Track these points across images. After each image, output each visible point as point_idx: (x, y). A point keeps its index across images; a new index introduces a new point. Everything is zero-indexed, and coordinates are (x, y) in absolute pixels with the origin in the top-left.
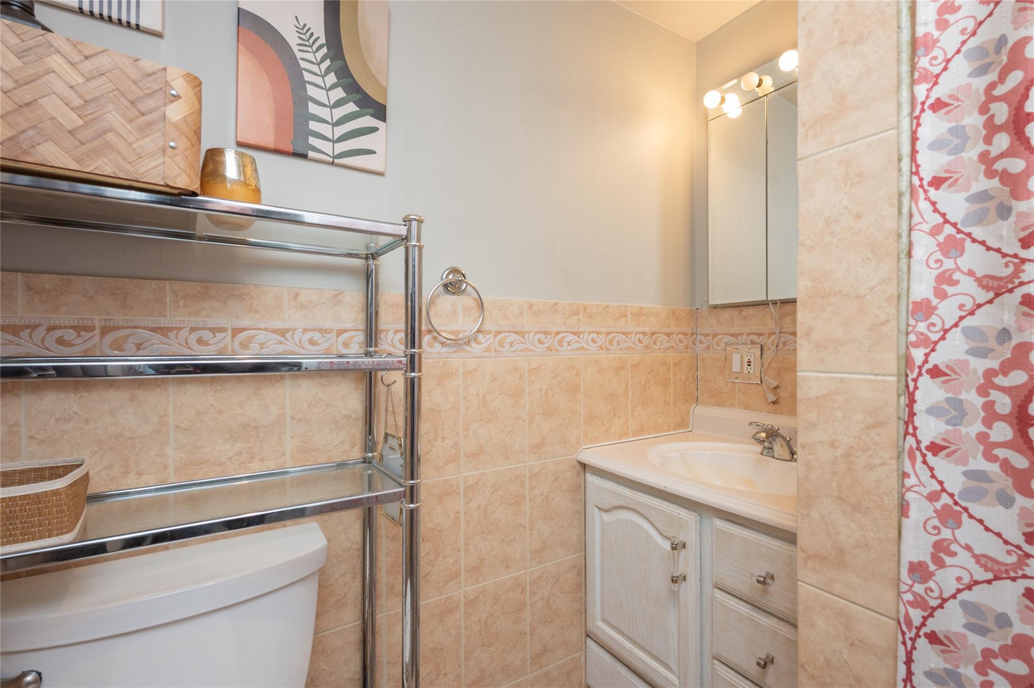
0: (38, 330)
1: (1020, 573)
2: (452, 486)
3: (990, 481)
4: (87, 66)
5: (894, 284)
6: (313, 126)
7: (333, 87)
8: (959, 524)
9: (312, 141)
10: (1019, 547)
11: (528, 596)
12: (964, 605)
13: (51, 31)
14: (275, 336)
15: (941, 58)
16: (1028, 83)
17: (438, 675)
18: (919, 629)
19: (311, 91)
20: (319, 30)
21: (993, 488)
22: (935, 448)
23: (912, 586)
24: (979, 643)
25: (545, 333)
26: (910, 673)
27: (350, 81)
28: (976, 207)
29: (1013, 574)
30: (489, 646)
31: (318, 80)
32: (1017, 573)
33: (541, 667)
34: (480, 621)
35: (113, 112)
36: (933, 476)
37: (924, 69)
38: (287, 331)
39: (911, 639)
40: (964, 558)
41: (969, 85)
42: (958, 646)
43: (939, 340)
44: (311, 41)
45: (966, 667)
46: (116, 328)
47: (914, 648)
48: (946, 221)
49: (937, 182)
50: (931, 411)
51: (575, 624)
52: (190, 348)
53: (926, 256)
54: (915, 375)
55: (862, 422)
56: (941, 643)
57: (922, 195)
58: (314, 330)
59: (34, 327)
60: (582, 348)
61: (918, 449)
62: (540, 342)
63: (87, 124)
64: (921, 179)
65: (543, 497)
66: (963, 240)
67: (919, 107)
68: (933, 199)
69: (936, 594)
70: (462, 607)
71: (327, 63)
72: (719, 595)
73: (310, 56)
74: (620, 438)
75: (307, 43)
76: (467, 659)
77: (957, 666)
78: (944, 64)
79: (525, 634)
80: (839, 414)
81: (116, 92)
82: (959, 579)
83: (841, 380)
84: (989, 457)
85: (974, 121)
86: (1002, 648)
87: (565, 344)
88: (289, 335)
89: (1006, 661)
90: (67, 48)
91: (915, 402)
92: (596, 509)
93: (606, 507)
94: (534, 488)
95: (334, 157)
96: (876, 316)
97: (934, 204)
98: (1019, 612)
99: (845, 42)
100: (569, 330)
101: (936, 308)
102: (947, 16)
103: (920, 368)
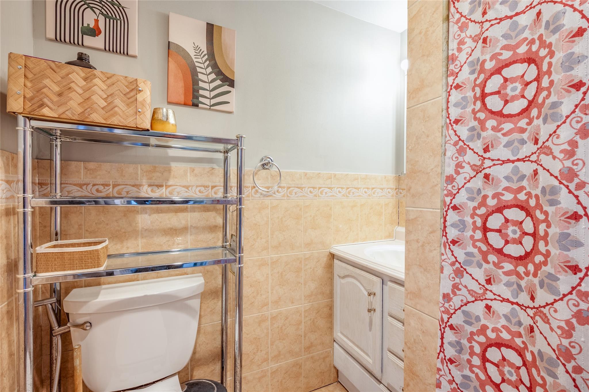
0: (89, 186)
1: (484, 297)
2: (265, 261)
3: (474, 257)
4: (109, 82)
5: (440, 168)
6: (201, 92)
7: (210, 73)
8: (462, 276)
9: (201, 99)
10: (483, 286)
11: (303, 319)
12: (464, 312)
13: (96, 69)
14: (183, 189)
15: (459, 65)
16: (485, 80)
17: (258, 351)
18: (446, 323)
19: (200, 76)
20: (204, 47)
21: (475, 260)
22: (454, 242)
23: (444, 304)
24: (469, 329)
25: (314, 188)
26: (442, 343)
27: (218, 70)
28: (471, 133)
29: (482, 298)
30: (283, 340)
31: (203, 71)
32: (483, 297)
33: (309, 353)
34: (278, 327)
35: (118, 99)
36: (453, 255)
37: (452, 70)
38: (189, 186)
39: (443, 328)
40: (464, 291)
41: (469, 78)
42: (461, 331)
43: (456, 193)
44: (200, 53)
45: (464, 339)
46: (119, 185)
47: (444, 332)
48: (460, 140)
49: (457, 122)
50: (452, 225)
51: (328, 334)
52: (148, 194)
53: (452, 155)
54: (446, 209)
55: (428, 231)
56: (454, 329)
57: (450, 127)
58: (201, 186)
59: (88, 184)
60: (333, 196)
61: (447, 242)
62: (311, 192)
63: (109, 104)
64: (450, 120)
65: (312, 270)
66: (466, 148)
67: (450, 87)
68: (455, 129)
69: (453, 308)
70: (269, 319)
71: (208, 62)
72: (390, 319)
73: (200, 60)
74: (354, 242)
75: (198, 54)
76: (272, 344)
77: (460, 339)
78: (460, 68)
79: (302, 336)
80: (420, 227)
81: (119, 91)
82: (462, 301)
83: (421, 211)
84: (475, 246)
85: (470, 94)
86: (477, 330)
87: (324, 193)
88: (190, 189)
89: (478, 336)
90: (101, 75)
91: (446, 221)
92: (338, 277)
93: (342, 275)
94: (307, 265)
95: (210, 106)
96: (433, 182)
97: (455, 131)
98: (483, 315)
99: (424, 55)
100: (326, 186)
101: (455, 179)
102: (461, 46)
103: (448, 206)
